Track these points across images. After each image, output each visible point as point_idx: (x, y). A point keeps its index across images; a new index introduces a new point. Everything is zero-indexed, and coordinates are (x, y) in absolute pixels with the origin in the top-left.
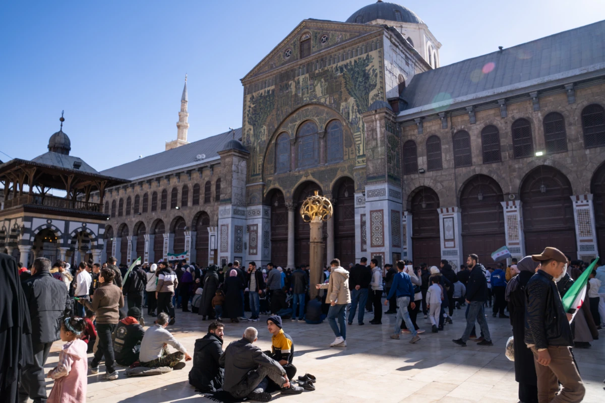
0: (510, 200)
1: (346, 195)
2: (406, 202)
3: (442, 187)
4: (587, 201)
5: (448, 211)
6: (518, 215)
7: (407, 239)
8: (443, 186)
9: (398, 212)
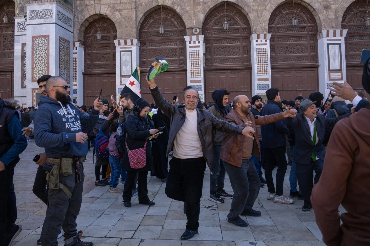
0: (195, 35)
1: (5, 20)
2: (78, 31)
3: (120, 16)
4: (266, 41)
5: (126, 44)
6: (201, 50)
7: (78, 74)
8: (122, 15)
9: (69, 42)
